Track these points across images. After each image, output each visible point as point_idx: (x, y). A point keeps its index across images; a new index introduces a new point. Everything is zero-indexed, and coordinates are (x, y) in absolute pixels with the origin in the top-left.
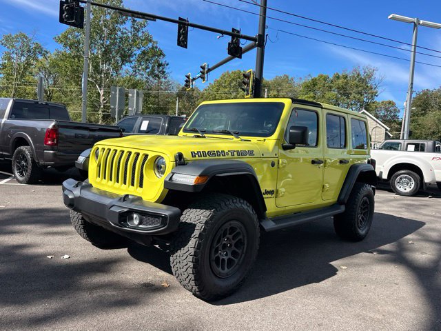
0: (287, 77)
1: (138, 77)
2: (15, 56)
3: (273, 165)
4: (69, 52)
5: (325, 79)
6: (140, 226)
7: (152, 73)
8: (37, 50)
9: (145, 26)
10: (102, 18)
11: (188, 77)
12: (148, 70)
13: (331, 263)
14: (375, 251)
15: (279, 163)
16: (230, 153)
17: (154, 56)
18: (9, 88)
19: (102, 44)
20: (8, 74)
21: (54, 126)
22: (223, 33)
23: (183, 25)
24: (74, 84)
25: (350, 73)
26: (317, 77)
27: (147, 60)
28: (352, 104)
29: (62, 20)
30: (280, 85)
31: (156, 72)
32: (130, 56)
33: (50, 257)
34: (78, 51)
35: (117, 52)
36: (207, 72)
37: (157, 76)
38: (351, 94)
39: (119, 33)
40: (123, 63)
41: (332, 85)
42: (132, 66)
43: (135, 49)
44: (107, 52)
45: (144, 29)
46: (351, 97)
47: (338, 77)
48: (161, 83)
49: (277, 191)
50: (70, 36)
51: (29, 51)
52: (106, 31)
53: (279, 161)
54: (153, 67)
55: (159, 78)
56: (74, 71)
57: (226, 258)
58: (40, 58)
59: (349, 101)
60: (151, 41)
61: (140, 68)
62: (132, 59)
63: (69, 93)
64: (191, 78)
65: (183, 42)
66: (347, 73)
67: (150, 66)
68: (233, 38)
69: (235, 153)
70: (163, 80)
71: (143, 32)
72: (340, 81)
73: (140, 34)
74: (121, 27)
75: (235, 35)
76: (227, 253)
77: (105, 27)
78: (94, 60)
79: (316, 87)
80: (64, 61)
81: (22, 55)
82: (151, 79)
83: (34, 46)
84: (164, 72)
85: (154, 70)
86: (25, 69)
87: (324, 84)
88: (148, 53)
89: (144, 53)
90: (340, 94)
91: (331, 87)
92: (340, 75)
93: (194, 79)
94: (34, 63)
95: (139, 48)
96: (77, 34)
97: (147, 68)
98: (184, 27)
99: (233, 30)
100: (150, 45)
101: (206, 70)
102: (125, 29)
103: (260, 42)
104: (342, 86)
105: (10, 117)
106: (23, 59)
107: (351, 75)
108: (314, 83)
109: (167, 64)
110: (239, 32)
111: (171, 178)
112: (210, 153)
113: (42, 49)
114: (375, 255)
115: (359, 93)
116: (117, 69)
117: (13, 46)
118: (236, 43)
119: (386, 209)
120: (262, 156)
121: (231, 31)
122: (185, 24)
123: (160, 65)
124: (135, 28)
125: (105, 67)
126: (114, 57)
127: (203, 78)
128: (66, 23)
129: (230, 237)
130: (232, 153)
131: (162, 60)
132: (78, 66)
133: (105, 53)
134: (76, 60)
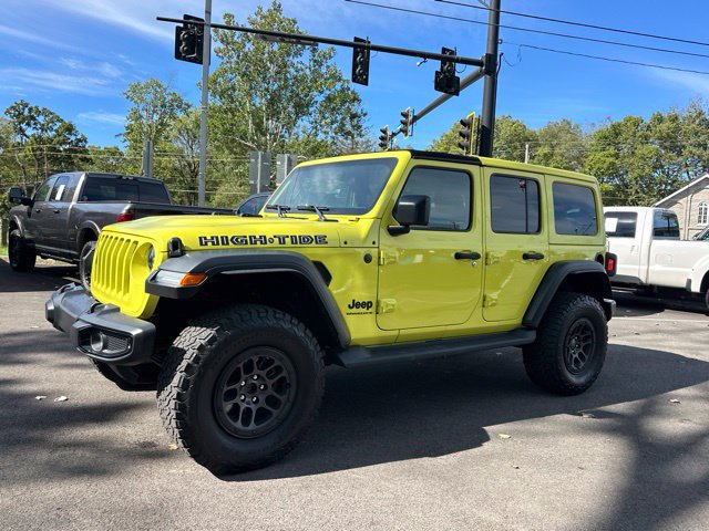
0: (569, 123)
1: (321, 137)
2: (144, 114)
3: (368, 259)
4: (219, 104)
5: (636, 124)
6: (105, 351)
7: (341, 129)
8: (175, 104)
9: (331, 57)
10: (266, 50)
11: (384, 132)
12: (335, 126)
13: (486, 428)
14: (586, 413)
15: (379, 257)
16: (276, 240)
17: (344, 102)
18: (137, 160)
19: (267, 90)
20: (136, 141)
21: (129, 210)
22: (425, 56)
23: (361, 49)
24: (227, 152)
25: (683, 112)
26: (621, 121)
27: (334, 109)
28: (687, 166)
29: (178, 56)
30: (554, 136)
31: (348, 127)
32: (308, 105)
33: (38, 398)
34: (232, 102)
35: (289, 101)
36: (412, 123)
37: (349, 133)
38: (684, 147)
39: (292, 70)
40: (298, 117)
41: (649, 132)
42: (312, 119)
43: (315, 93)
44: (273, 101)
45: (330, 62)
46: (685, 152)
47: (661, 120)
48: (357, 144)
49: (378, 302)
50: (220, 79)
51: (163, 106)
52: (273, 69)
53: (379, 253)
54: (344, 119)
55: (353, 136)
56: (226, 132)
57: (254, 408)
58: (180, 115)
59: (681, 159)
60: (340, 80)
61: (323, 123)
62: (311, 109)
63: (221, 166)
64: (389, 133)
65: (361, 75)
66: (677, 111)
67: (339, 117)
68: (443, 64)
69: (288, 240)
70: (358, 139)
71: (328, 67)
72: (663, 126)
73: (323, 70)
74: (295, 61)
75: (448, 58)
76: (258, 400)
77: (271, 62)
78: (255, 114)
79: (621, 139)
80: (211, 117)
81: (154, 111)
82: (341, 138)
83: (170, 97)
84: (360, 127)
85: (344, 125)
86: (159, 131)
87: (635, 133)
88: (335, 98)
89: (329, 99)
90: (665, 148)
91: (647, 138)
92: (665, 115)
93: (394, 134)
94: (172, 123)
95: (321, 92)
96: (230, 76)
97: (332, 123)
98: (363, 52)
99: (444, 50)
100: (338, 86)
101: (410, 118)
102: (302, 63)
103: (490, 66)
104: (668, 134)
105: (81, 199)
106: (156, 117)
107: (686, 114)
108: (616, 131)
109: (365, 115)
110: (452, 53)
111: (154, 278)
112: (235, 240)
113: (181, 101)
114: (586, 419)
115: (700, 145)
116: (290, 125)
117: (142, 100)
118: (448, 71)
119: (673, 344)
120: (343, 245)
121: (440, 52)
122: (363, 47)
123: (353, 116)
124: (315, 61)
125: (271, 124)
126: (285, 109)
127: (405, 131)
128: (184, 59)
129: (263, 373)
130: (282, 240)
131: (356, 108)
132: (232, 125)
133: (271, 102)
134: (230, 116)
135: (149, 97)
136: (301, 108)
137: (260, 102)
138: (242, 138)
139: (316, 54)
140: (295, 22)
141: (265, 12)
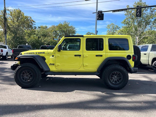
3: (53, 56)
4: (126, 26)
8: (117, 28)
19: (138, 21)
40: (146, 26)
42: (150, 26)
43: (151, 19)
49: (55, 64)
51: (114, 28)
65: (139, 15)
69: (38, 53)
73: (154, 13)
81: (112, 30)
83: (115, 26)
112: (29, 53)
120: (48, 54)
124: (151, 11)
132: (129, 30)
133: (139, 23)
134: (128, 28)
135: (111, 27)
136: (147, 23)
137: (136, 24)
138: (131, 33)
139: (152, 9)
140: (145, 3)
141: (137, 3)
